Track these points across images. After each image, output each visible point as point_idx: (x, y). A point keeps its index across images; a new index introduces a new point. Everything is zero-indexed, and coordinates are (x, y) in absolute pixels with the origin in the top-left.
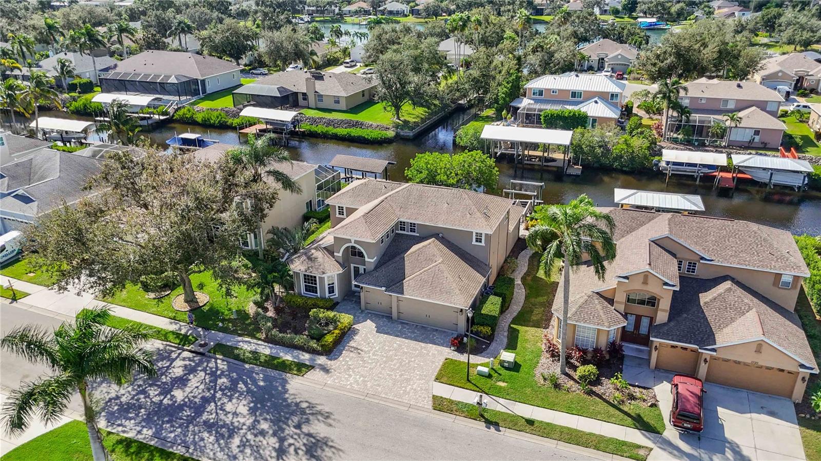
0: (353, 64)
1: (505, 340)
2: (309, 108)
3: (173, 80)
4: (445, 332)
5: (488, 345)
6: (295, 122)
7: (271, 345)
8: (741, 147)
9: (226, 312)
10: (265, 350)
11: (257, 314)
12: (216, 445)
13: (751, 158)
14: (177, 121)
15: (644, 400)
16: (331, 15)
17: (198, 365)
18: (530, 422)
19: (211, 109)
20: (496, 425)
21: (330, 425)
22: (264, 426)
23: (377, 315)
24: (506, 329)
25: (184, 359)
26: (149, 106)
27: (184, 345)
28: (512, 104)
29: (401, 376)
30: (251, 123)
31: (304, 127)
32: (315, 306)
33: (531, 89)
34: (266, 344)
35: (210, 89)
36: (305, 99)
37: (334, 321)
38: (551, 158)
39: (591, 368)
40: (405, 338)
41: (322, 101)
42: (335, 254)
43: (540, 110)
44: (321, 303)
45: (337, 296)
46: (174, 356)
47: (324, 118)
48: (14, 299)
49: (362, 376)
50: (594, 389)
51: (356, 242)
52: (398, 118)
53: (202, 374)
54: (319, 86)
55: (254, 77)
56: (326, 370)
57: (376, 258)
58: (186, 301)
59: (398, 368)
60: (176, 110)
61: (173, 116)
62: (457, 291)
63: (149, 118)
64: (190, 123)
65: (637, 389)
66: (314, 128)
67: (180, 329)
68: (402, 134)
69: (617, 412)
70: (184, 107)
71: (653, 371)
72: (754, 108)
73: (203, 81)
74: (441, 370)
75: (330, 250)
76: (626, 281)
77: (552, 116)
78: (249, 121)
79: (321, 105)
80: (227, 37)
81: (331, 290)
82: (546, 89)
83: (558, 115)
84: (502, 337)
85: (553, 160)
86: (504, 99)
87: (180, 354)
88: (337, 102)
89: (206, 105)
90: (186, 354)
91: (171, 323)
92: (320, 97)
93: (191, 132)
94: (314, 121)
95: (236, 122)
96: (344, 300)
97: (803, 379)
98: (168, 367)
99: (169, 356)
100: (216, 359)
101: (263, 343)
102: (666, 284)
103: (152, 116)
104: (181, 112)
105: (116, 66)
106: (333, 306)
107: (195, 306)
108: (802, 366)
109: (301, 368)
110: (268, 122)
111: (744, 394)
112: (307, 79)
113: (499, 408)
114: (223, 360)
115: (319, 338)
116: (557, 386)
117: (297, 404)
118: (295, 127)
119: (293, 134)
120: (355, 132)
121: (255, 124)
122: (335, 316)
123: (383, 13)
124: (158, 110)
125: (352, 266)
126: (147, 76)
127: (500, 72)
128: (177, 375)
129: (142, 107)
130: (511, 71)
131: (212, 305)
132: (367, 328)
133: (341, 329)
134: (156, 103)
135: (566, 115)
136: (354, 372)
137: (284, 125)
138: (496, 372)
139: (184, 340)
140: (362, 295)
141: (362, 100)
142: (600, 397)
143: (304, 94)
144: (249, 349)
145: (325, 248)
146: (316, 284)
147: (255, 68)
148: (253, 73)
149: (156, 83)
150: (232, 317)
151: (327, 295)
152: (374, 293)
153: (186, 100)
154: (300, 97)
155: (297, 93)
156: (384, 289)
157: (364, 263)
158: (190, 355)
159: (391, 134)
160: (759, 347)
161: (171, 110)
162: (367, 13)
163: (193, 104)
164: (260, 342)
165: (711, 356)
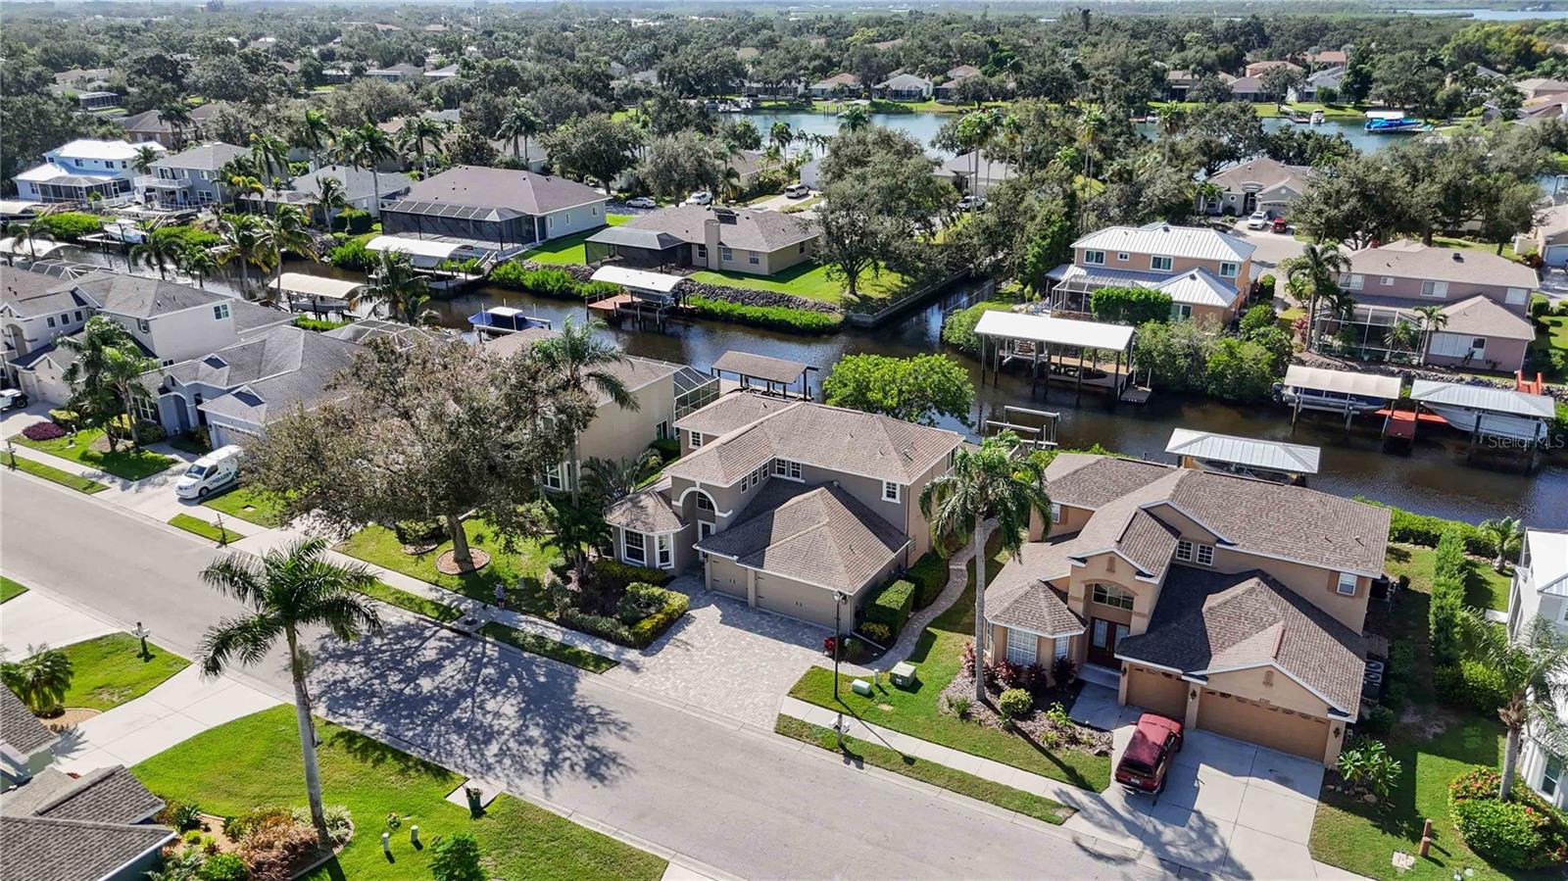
0: (804, 192)
1: (911, 649)
2: (707, 269)
3: (493, 217)
4: (821, 630)
5: (882, 653)
6: (678, 292)
7: (564, 629)
8: (1448, 367)
9: (511, 580)
10: (555, 635)
11: (553, 584)
12: (466, 751)
13: (1444, 388)
14: (493, 284)
15: (1091, 746)
16: (790, 97)
17: (458, 648)
18: (909, 760)
19: (550, 267)
20: (859, 760)
21: (625, 739)
22: (534, 732)
23: (727, 600)
24: (918, 632)
25: (441, 639)
26: (452, 258)
27: (443, 621)
28: (1052, 275)
29: (740, 685)
30: (610, 292)
31: (694, 302)
32: (638, 578)
33: (1083, 249)
34: (558, 627)
35: (552, 233)
36: (702, 255)
37: (659, 601)
38: (1098, 371)
39: (1022, 694)
40: (761, 634)
41: (730, 258)
42: (673, 503)
43: (1091, 287)
44: (646, 576)
45: (673, 566)
46: (428, 633)
47: (728, 288)
48: (223, 542)
49: (685, 680)
50: (1019, 724)
51: (702, 485)
52: (853, 292)
53: (462, 660)
54: (727, 233)
55: (631, 213)
56: (634, 667)
57: (731, 512)
58: (456, 560)
59: (739, 675)
60: (495, 267)
61: (489, 275)
62: (842, 568)
63: (450, 278)
64: (513, 288)
65: (1086, 731)
66: (710, 304)
67: (442, 599)
68: (855, 318)
69: (1045, 759)
70: (507, 261)
71: (1121, 707)
72: (1480, 298)
73: (542, 220)
74: (800, 681)
75: (666, 497)
76: (1083, 565)
77: (1108, 298)
78: (607, 289)
79: (727, 265)
80: (592, 143)
81: (664, 557)
82: (1107, 251)
83: (1119, 298)
84: (909, 642)
85: (1103, 375)
86: (1034, 265)
87: (436, 632)
88: (755, 261)
89: (542, 259)
90: (445, 633)
91: (431, 589)
92: (726, 251)
93: (509, 305)
94: (711, 292)
95: (586, 289)
96: (684, 574)
97: (1337, 732)
98: (417, 648)
99: (422, 633)
100: (485, 642)
101: (554, 625)
102: (1140, 573)
103: (455, 274)
104: (501, 270)
105: (408, 191)
106: (665, 580)
107: (469, 568)
108: (1332, 710)
109: (601, 663)
110: (635, 292)
111: (1250, 751)
112: (707, 222)
113: (872, 739)
114: (494, 645)
115: (632, 622)
116: (965, 715)
117: (585, 710)
118: (677, 301)
119: (675, 313)
120: (776, 313)
121: (616, 294)
122: (662, 594)
123: (883, 93)
124: (467, 265)
125: (700, 522)
126: (453, 208)
127: (1033, 218)
128: (428, 659)
129: (441, 260)
130: (1053, 218)
131: (492, 568)
132: (708, 616)
133: (667, 614)
134: (464, 253)
135: (1134, 298)
136: (674, 674)
137: (659, 298)
138: (882, 690)
139: (445, 613)
140: (707, 566)
141: (796, 258)
142: (1025, 736)
143: (702, 247)
144: (533, 632)
145: (660, 493)
146: (642, 546)
147: (634, 197)
148: (630, 206)
149: (468, 220)
150: (518, 587)
151: (658, 564)
152: (723, 564)
153: (513, 251)
154: (696, 251)
155: (689, 245)
156: (736, 558)
157: (713, 518)
158: (450, 634)
159: (836, 318)
160: (1269, 677)
161: (486, 267)
162: (854, 94)
163: (524, 256)
164: (551, 624)
165: (1203, 688)
